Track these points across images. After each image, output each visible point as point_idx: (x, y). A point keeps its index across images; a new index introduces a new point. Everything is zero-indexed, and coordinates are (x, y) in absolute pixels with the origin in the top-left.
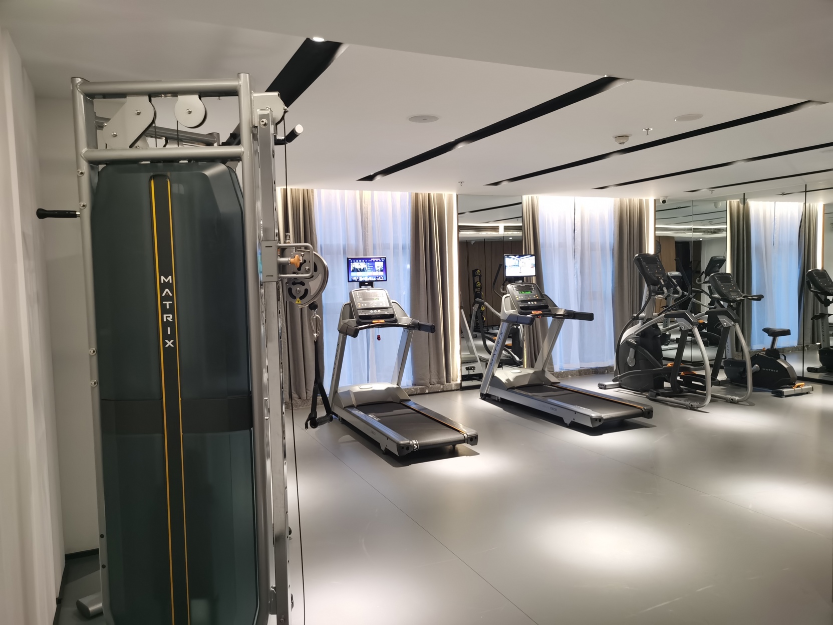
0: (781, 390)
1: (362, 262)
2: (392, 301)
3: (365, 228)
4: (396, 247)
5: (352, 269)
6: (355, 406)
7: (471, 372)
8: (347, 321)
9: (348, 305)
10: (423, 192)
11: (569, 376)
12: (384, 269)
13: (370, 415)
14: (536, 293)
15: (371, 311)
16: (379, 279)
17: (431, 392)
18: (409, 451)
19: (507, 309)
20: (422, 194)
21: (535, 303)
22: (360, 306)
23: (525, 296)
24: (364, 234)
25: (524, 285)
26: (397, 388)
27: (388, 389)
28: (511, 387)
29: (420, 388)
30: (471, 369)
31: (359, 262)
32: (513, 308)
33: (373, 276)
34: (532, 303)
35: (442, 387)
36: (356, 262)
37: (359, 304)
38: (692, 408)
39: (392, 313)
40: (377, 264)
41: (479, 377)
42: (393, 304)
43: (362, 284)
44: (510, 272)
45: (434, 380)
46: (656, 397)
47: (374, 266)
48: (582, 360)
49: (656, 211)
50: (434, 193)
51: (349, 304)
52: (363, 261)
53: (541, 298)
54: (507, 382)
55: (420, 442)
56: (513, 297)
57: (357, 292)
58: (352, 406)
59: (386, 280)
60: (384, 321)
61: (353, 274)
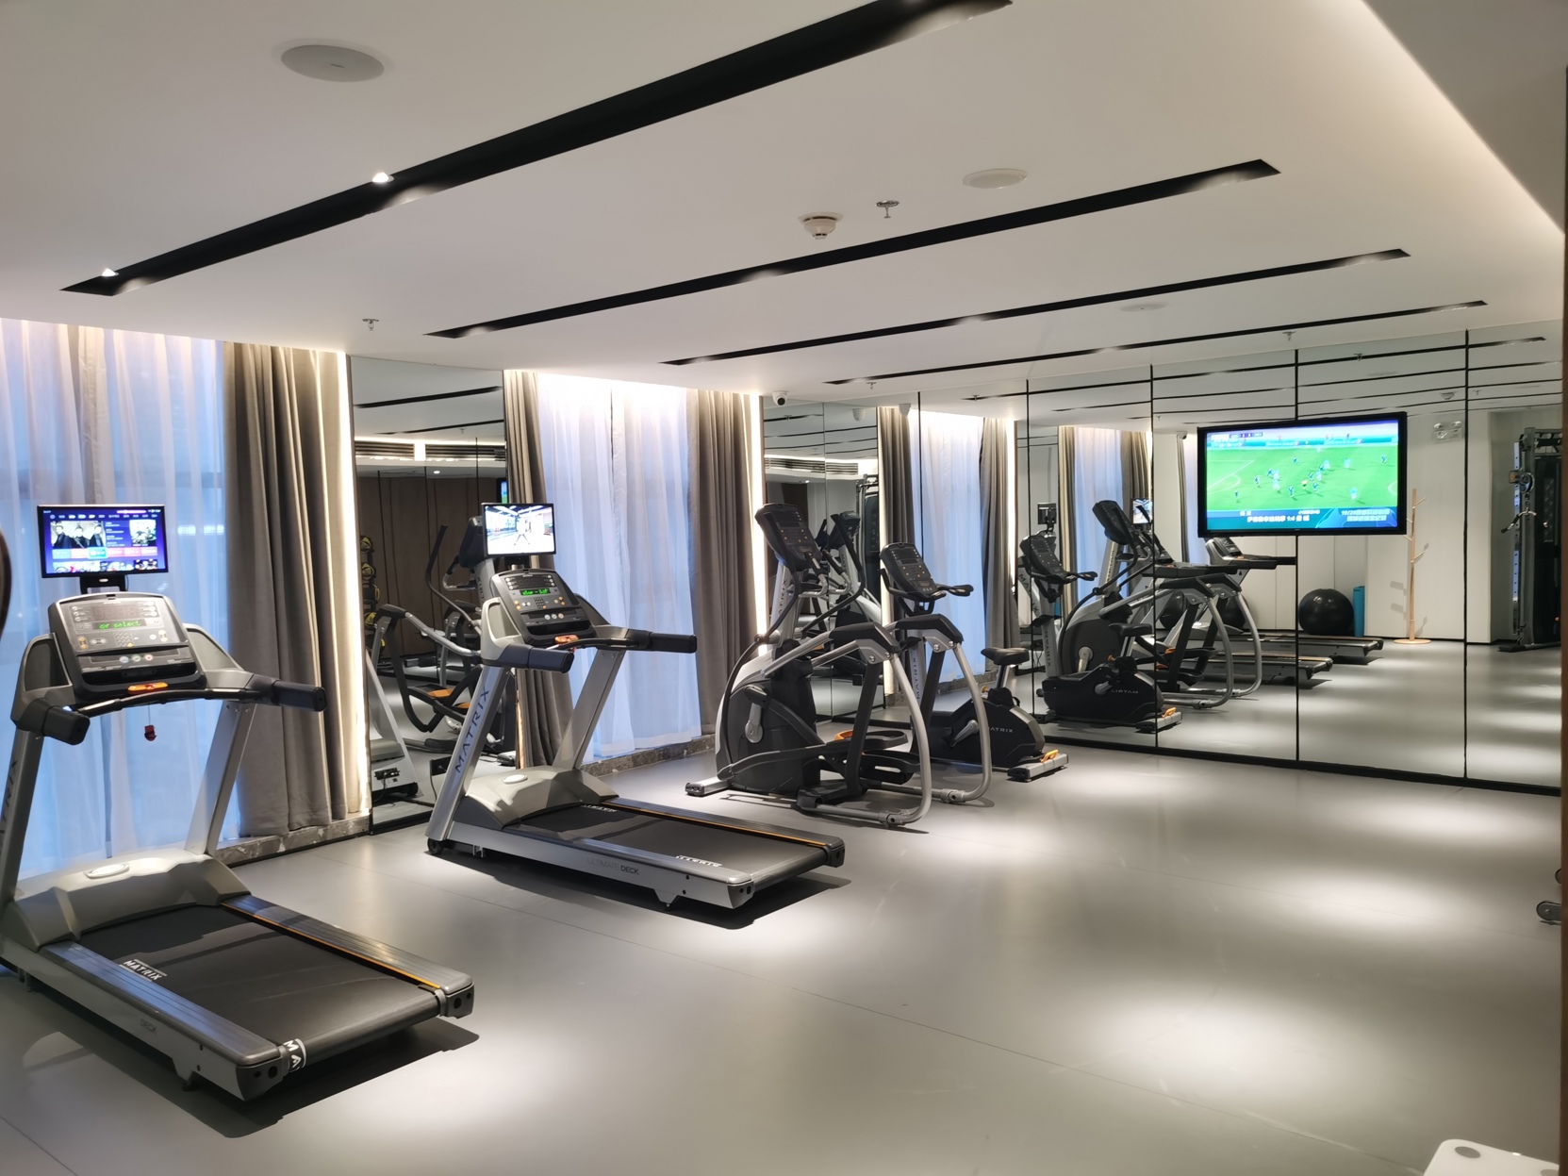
0: (1023, 766)
1: (87, 519)
2: (186, 626)
3: (87, 428)
4: (182, 479)
5: (54, 540)
6: (77, 934)
7: (390, 783)
8: (42, 692)
9: (46, 646)
10: (258, 342)
11: (614, 771)
12: (160, 539)
13: (129, 963)
14: (558, 593)
15: (124, 659)
16: (145, 566)
17: (292, 847)
18: (278, 1079)
19: (495, 633)
20: (253, 347)
21: (561, 616)
22: (83, 646)
23: (536, 600)
24: (87, 444)
25: (530, 575)
26: (207, 861)
27: (179, 869)
28: (510, 821)
29: (263, 844)
30: (389, 776)
31: (77, 519)
32: (509, 631)
33: (125, 560)
34: (554, 616)
35: (321, 832)
36: (67, 519)
37: (81, 639)
38: (893, 826)
39: (191, 661)
40: (135, 526)
41: (409, 792)
42: (189, 635)
43: (89, 581)
44: (496, 545)
45: (300, 818)
46: (815, 807)
47: (127, 530)
48: (637, 732)
49: (764, 421)
50: (286, 347)
51: (49, 642)
52: (92, 516)
53: (570, 605)
54: (499, 809)
55: (308, 1042)
56: (509, 603)
57: (75, 606)
58: (66, 940)
59: (166, 570)
60: (164, 685)
61: (57, 553)
